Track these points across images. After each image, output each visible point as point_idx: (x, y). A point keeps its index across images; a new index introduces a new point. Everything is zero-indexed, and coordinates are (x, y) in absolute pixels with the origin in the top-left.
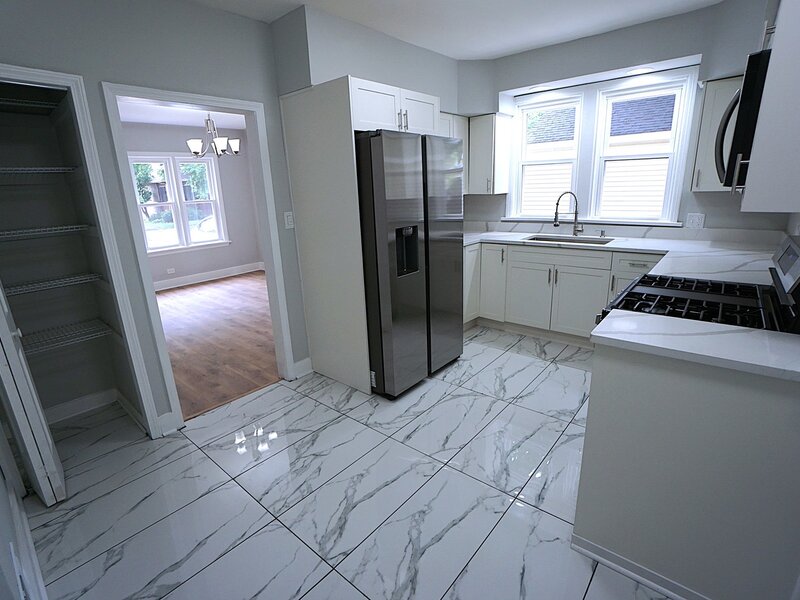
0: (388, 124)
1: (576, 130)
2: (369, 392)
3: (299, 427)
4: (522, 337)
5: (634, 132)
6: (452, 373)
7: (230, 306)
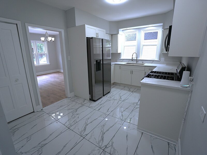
0: (94, 36)
1: (137, 38)
2: (89, 100)
3: (72, 108)
4: (125, 87)
5: (150, 39)
6: (109, 95)
7: (51, 80)
